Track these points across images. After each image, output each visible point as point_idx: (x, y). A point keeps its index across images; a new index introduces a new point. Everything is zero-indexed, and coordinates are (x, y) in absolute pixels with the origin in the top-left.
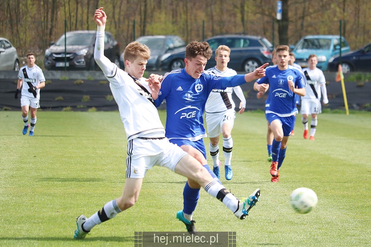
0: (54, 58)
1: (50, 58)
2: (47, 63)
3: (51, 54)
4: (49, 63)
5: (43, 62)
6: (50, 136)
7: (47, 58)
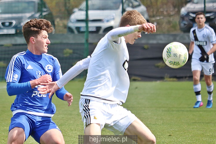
0: (191, 18)
1: (186, 19)
2: (182, 25)
3: (188, 14)
4: (185, 24)
5: (178, 23)
6: (187, 111)
7: (183, 18)
